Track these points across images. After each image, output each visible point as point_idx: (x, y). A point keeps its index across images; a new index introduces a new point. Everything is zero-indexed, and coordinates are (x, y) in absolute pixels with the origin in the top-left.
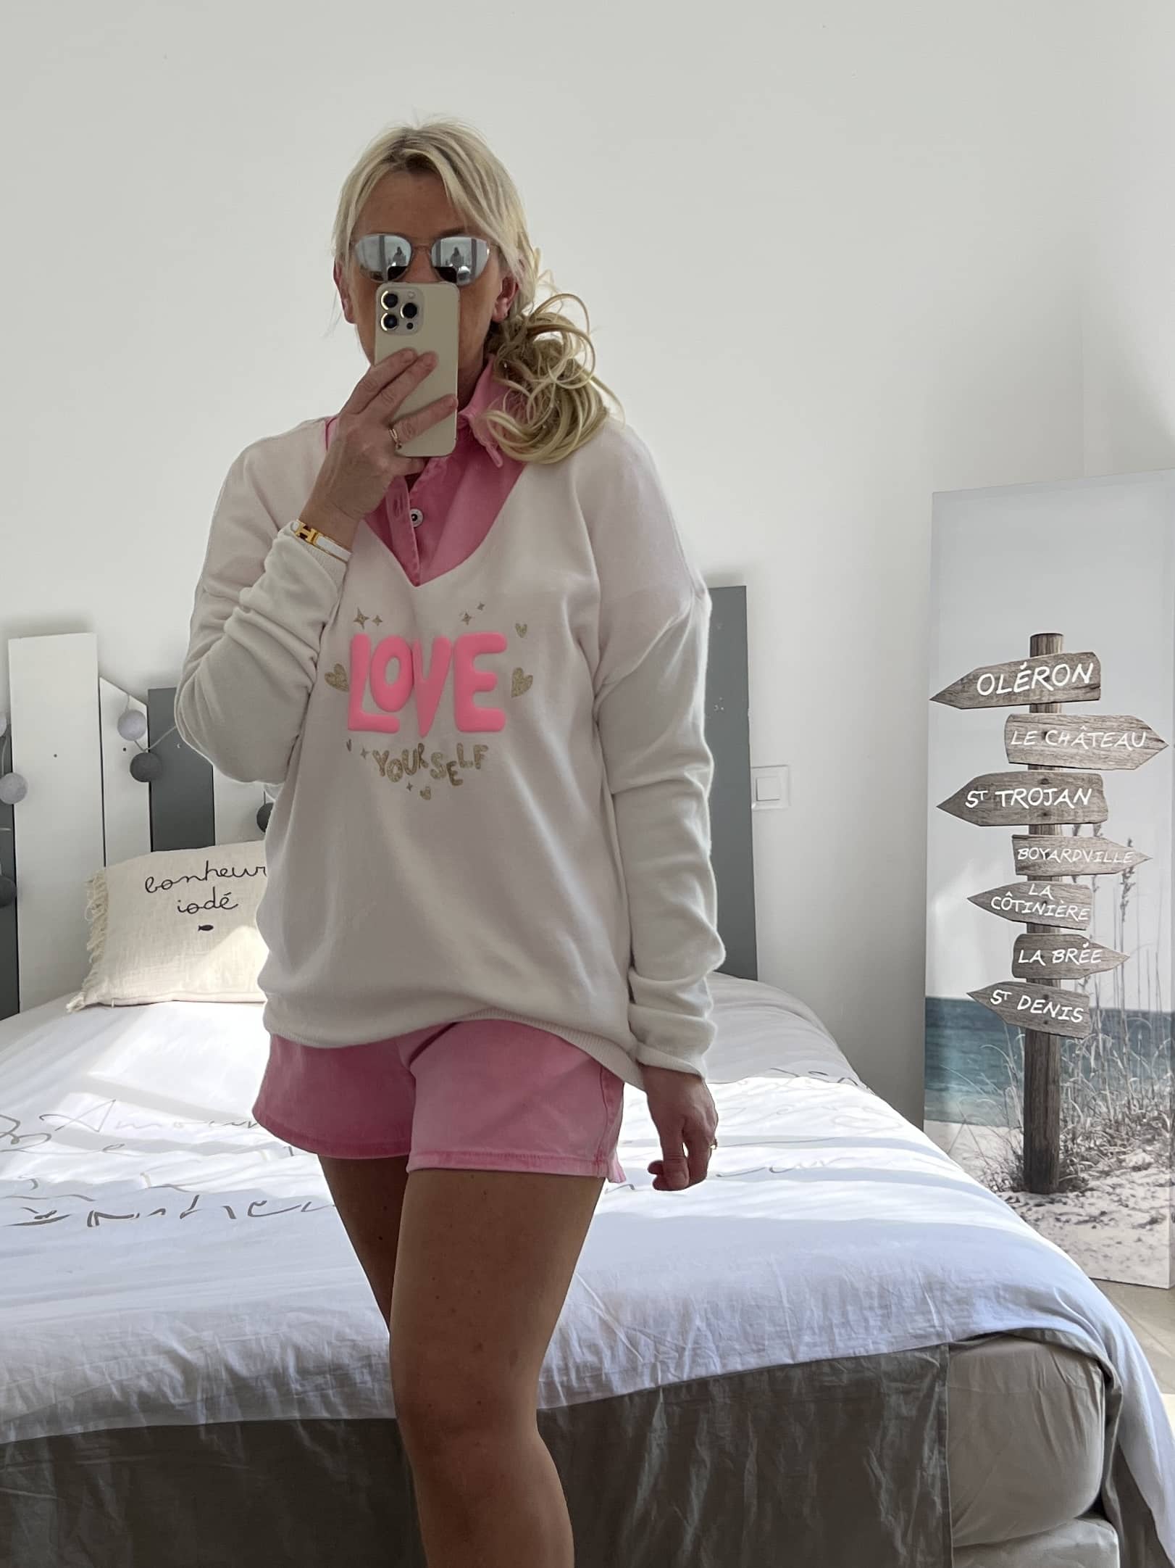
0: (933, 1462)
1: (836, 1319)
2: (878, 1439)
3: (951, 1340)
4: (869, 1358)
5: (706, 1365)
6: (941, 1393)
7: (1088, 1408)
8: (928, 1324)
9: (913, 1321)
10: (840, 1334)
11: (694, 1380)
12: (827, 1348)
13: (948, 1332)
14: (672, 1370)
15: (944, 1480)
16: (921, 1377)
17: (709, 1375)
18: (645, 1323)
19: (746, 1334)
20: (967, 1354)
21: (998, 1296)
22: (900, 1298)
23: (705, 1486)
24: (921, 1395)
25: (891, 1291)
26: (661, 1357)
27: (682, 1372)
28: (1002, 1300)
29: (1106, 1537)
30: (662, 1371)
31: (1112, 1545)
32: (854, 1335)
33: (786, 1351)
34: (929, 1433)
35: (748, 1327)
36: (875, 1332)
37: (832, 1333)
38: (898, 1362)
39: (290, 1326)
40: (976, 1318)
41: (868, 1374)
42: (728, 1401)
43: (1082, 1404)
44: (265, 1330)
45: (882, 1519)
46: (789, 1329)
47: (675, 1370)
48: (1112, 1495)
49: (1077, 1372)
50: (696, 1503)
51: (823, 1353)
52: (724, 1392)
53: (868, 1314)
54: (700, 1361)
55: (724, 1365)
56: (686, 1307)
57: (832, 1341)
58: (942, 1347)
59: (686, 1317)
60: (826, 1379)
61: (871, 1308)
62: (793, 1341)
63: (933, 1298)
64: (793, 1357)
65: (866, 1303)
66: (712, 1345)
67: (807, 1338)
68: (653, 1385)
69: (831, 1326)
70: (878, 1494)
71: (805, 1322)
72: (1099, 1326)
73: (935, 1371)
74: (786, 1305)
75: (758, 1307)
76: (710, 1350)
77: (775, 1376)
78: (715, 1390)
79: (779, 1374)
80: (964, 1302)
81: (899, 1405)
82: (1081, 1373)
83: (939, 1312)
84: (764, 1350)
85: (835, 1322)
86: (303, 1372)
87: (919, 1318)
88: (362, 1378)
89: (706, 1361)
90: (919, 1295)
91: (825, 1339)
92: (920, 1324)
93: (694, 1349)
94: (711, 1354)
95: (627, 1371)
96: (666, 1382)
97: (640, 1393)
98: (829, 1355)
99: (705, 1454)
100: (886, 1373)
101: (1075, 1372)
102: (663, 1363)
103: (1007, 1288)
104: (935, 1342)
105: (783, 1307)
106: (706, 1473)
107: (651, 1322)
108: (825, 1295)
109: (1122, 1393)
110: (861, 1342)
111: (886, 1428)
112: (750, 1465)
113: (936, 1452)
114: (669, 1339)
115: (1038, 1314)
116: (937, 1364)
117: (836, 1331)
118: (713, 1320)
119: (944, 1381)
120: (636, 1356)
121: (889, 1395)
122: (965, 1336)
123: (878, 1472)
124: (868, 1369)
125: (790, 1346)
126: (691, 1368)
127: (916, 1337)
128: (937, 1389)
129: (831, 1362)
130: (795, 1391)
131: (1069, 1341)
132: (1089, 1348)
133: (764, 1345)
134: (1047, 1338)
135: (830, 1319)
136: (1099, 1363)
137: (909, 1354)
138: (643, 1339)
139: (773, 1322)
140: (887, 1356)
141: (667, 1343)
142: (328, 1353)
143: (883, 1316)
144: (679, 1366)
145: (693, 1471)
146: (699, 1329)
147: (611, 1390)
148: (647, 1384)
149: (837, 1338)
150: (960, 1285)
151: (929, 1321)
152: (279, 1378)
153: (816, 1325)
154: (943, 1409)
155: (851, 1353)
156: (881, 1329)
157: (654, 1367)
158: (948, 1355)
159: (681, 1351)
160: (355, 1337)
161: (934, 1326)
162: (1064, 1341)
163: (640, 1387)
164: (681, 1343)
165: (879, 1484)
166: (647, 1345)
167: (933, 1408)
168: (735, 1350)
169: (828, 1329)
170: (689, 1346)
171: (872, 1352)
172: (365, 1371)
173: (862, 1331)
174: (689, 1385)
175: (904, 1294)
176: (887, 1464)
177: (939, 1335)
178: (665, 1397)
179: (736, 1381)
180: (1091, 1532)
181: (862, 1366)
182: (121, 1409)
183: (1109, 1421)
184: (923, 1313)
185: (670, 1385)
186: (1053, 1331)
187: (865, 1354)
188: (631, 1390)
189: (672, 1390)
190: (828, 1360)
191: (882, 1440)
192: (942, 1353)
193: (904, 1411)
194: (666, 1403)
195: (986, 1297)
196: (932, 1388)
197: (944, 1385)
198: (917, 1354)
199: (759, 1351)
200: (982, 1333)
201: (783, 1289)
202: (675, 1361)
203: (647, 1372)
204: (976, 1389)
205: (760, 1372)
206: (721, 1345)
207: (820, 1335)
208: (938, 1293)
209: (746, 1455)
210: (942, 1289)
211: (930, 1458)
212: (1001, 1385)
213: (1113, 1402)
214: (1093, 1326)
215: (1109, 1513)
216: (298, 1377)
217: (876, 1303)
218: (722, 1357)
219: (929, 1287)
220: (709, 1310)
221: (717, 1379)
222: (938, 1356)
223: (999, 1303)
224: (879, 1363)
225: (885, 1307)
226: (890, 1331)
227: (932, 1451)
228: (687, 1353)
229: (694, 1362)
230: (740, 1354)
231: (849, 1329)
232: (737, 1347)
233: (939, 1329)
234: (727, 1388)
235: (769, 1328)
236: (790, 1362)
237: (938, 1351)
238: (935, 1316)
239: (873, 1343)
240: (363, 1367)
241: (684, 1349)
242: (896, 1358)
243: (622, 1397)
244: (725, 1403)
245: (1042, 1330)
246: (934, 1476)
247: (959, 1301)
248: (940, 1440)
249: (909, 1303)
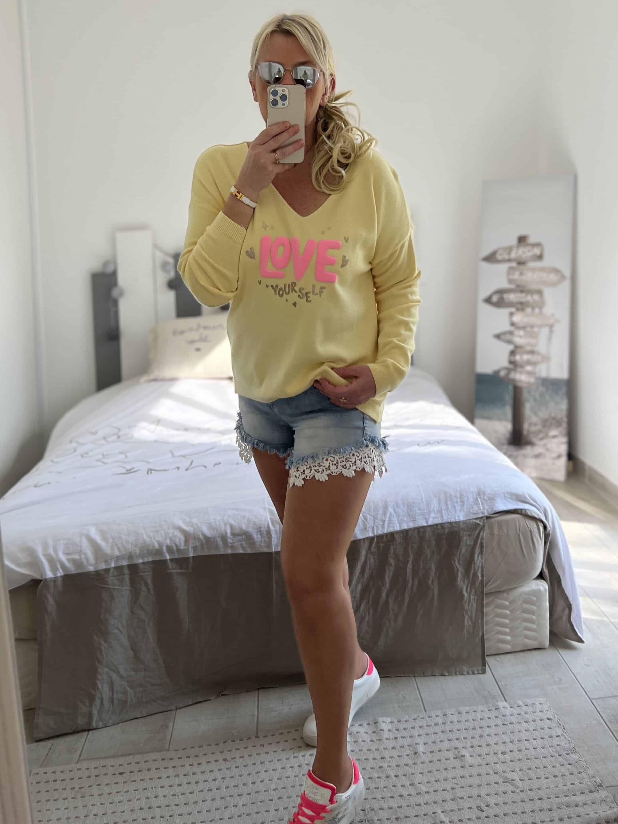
0: (479, 561)
1: (444, 507)
2: (458, 554)
3: (487, 514)
4: (456, 523)
5: (394, 527)
6: (483, 535)
7: (537, 539)
8: (478, 509)
9: (473, 508)
10: (445, 514)
11: (389, 533)
12: (440, 519)
13: (486, 512)
14: (380, 529)
15: (482, 568)
16: (474, 529)
17: (395, 530)
18: (370, 510)
19: (408, 513)
20: (493, 520)
21: (505, 496)
22: (468, 498)
23: (392, 574)
24: (475, 536)
25: (464, 495)
26: (376, 524)
27: (384, 530)
28: (506, 498)
29: (543, 586)
30: (376, 529)
31: (546, 589)
32: (450, 514)
33: (424, 521)
34: (477, 551)
35: (410, 511)
36: (458, 512)
37: (442, 513)
38: (467, 525)
39: (229, 516)
40: (496, 505)
41: (456, 529)
42: (402, 541)
43: (536, 537)
44: (218, 518)
45: (459, 583)
46: (425, 511)
47: (382, 529)
48: (546, 571)
49: (534, 526)
50: (387, 580)
51: (439, 521)
52: (400, 537)
53: (456, 505)
54: (391, 525)
55: (400, 527)
56: (386, 504)
57: (442, 517)
58: (484, 518)
59: (386, 508)
60: (439, 531)
61: (457, 502)
62: (427, 517)
63: (480, 498)
64: (427, 522)
65: (455, 500)
66: (396, 519)
67: (432, 515)
68: (373, 535)
69: (442, 510)
70: (457, 573)
71: (432, 509)
72: (542, 507)
73: (481, 527)
74: (425, 502)
75: (414, 503)
76: (394, 520)
77: (420, 530)
78: (396, 536)
79: (422, 530)
80: (492, 499)
81: (467, 541)
82: (535, 526)
83: (482, 504)
84: (416, 520)
85: (443, 508)
86: (234, 534)
87: (475, 506)
88: (257, 537)
89: (393, 525)
90: (475, 496)
91: (439, 515)
92: (475, 508)
93: (389, 521)
94: (395, 522)
95: (362, 530)
96: (378, 534)
97: (367, 538)
98: (440, 521)
99: (392, 561)
100: (462, 529)
101: (532, 525)
102: (377, 526)
103: (508, 493)
104: (481, 515)
105: (423, 503)
106: (392, 568)
107: (372, 510)
108: (439, 498)
109: (551, 532)
110: (453, 516)
111: (461, 549)
112: (410, 565)
113: (480, 558)
114: (379, 516)
115: (520, 504)
116: (482, 524)
117: (443, 512)
118: (396, 509)
119: (484, 530)
120: (366, 524)
121: (463, 537)
122: (493, 513)
123: (458, 566)
124: (455, 527)
125: (426, 519)
126: (388, 528)
127: (474, 514)
128: (481, 534)
129: (442, 525)
130: (427, 536)
131: (531, 513)
132: (538, 515)
133: (416, 518)
134: (523, 512)
135: (441, 508)
136: (542, 522)
137: (471, 521)
138: (369, 517)
139: (419, 509)
140: (464, 522)
141: (379, 519)
142: (244, 527)
143: (461, 505)
144: (383, 527)
145: (387, 568)
146: (391, 513)
147: (356, 537)
148: (371, 534)
149: (444, 515)
150: (491, 493)
151: (478, 508)
152: (224, 538)
153: (436, 510)
154: (483, 541)
155: (449, 521)
156: (460, 511)
157: (373, 528)
158: (486, 521)
159: (384, 521)
160: (254, 520)
161: (480, 510)
162: (529, 514)
163: (367, 536)
164: (384, 519)
165: (458, 570)
166: (370, 519)
167: (479, 541)
168: (404, 520)
169: (440, 511)
170: (387, 519)
171: (457, 520)
172: (259, 533)
173: (453, 512)
174: (386, 535)
175: (469, 497)
176: (461, 562)
177: (482, 513)
178: (377, 540)
179: (405, 533)
180: (538, 585)
181: (453, 526)
182: (159, 552)
183: (545, 543)
184: (476, 504)
185: (379, 535)
186: (525, 510)
187: (454, 521)
188: (364, 537)
189: (380, 537)
190: (440, 524)
191: (460, 554)
192: (484, 521)
193: (468, 543)
194: (378, 542)
195: (501, 497)
196: (479, 534)
197: (484, 532)
198: (474, 521)
199: (414, 521)
200: (498, 511)
201: (423, 495)
202: (381, 526)
203: (370, 530)
204: (496, 532)
205: (414, 529)
206: (399, 519)
207: (437, 514)
208: (482, 496)
209: (408, 562)
210: (484, 495)
211: (477, 560)
212: (505, 531)
213: (547, 536)
214: (539, 506)
215: (545, 578)
216: (232, 537)
217: (459, 500)
218: (399, 523)
219: (479, 494)
220: (395, 505)
221: (398, 532)
222: (482, 521)
223: (505, 499)
224: (460, 525)
225: (462, 502)
226: (464, 511)
227: (478, 557)
228: (386, 523)
229: (388, 526)
230: (407, 523)
231: (449, 511)
232: (405, 519)
233: (483, 511)
234: (401, 535)
235: (418, 511)
236: (425, 525)
237: (482, 520)
238: (481, 506)
239: (458, 516)
240: (258, 532)
241: (385, 521)
242: (466, 523)
243: (360, 540)
244: (401, 542)
245: (521, 510)
246: (478, 567)
247: (490, 499)
248: (481, 552)
249: (471, 500)
